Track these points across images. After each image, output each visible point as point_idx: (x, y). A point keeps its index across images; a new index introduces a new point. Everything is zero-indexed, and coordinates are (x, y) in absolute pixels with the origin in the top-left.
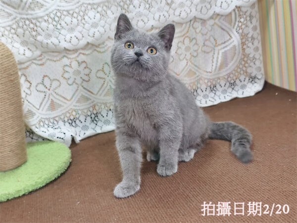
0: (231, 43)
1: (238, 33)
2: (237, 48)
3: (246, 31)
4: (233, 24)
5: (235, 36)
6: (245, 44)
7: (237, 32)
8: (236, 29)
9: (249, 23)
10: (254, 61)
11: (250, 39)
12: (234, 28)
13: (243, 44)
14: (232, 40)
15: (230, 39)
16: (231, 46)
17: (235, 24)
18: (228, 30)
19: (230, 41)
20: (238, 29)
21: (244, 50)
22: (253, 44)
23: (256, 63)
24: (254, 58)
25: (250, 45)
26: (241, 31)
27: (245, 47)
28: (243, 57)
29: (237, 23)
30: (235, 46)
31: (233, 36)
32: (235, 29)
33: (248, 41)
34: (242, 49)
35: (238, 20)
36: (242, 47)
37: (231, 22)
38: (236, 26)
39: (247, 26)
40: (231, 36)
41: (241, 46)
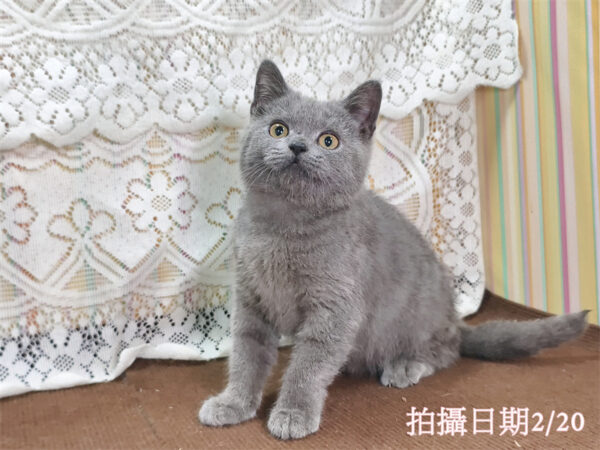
0: (408, 189)
1: (426, 165)
2: (422, 201)
3: (444, 163)
4: (414, 144)
5: (419, 173)
6: (442, 195)
7: (423, 162)
8: (423, 156)
9: (453, 145)
10: (461, 237)
11: (453, 184)
12: (416, 152)
13: (437, 193)
14: (411, 181)
15: (406, 179)
16: (408, 195)
17: (419, 143)
18: (402, 157)
19: (406, 184)
20: (427, 154)
21: (437, 207)
22: (460, 195)
23: (465, 242)
24: (462, 231)
25: (453, 196)
26: (432, 161)
27: (441, 200)
28: (435, 225)
29: (424, 142)
30: (416, 197)
31: (412, 171)
32: (420, 156)
33: (449, 186)
34: (434, 207)
35: (427, 134)
36: (434, 201)
37: (412, 138)
38: (422, 148)
39: (447, 151)
40: (408, 173)
41: (431, 199)
